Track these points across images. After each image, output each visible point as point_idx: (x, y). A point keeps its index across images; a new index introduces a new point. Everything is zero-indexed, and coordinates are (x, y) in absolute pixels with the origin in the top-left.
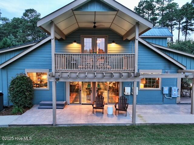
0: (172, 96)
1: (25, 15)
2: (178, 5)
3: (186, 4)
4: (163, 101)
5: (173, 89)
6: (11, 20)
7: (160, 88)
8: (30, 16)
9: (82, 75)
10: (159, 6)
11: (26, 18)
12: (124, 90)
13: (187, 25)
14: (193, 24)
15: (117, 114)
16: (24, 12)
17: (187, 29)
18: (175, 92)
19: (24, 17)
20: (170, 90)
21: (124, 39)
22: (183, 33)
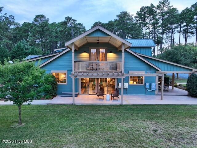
0: (152, 89)
1: (35, 20)
2: (178, 10)
3: (186, 9)
4: (146, 93)
5: (153, 84)
6: (22, 24)
7: (143, 84)
8: (40, 21)
9: (90, 74)
10: (159, 11)
11: (36, 23)
12: (118, 85)
13: (187, 29)
14: (193, 27)
15: (112, 99)
16: (35, 17)
17: (187, 32)
18: (154, 87)
19: (34, 22)
20: (150, 85)
21: (118, 50)
22: (184, 36)
